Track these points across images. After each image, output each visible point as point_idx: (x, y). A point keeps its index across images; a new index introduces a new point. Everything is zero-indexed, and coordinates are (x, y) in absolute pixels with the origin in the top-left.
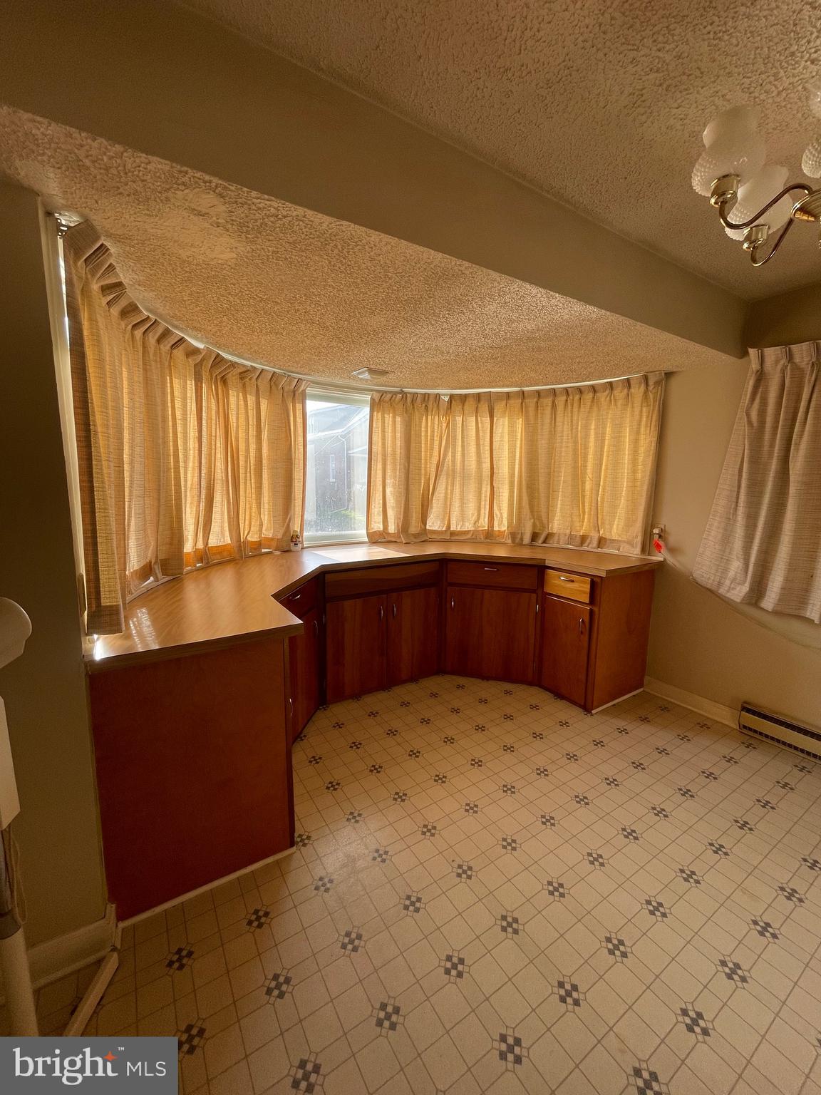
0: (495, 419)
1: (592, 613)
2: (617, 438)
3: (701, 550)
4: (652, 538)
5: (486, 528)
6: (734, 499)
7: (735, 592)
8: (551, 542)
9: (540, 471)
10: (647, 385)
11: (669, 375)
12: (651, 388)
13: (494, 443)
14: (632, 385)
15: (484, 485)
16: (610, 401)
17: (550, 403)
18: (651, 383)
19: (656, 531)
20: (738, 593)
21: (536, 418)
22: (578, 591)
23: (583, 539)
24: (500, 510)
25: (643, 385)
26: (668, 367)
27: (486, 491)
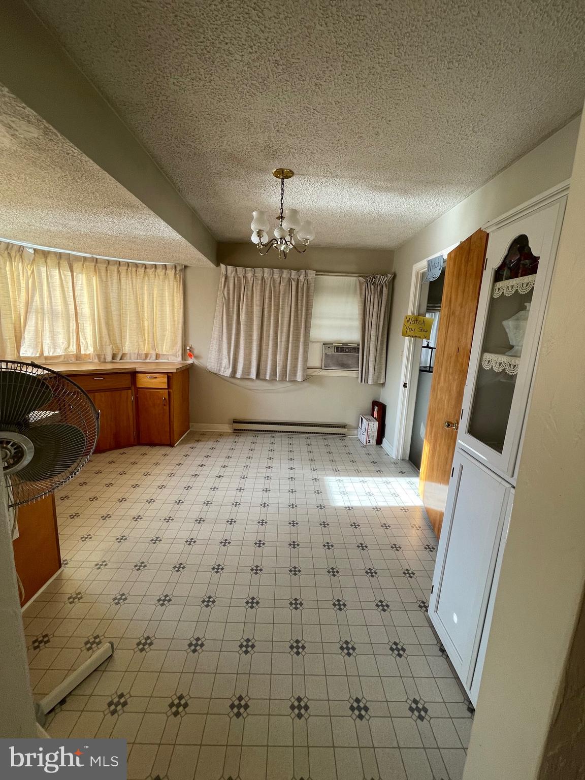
0: (75, 274)
1: (169, 393)
2: (162, 296)
3: (209, 356)
4: (187, 351)
5: (75, 353)
6: (221, 331)
7: (226, 372)
8: (125, 359)
9: (113, 313)
10: (176, 270)
11: (186, 267)
12: (178, 272)
13: (76, 291)
14: (167, 269)
15: (71, 321)
16: (155, 275)
17: (116, 270)
18: (178, 269)
19: (188, 348)
20: (228, 373)
21: (107, 278)
22: (160, 382)
23: (146, 355)
24: (85, 339)
25: (173, 270)
26: (186, 263)
27: (73, 326)
